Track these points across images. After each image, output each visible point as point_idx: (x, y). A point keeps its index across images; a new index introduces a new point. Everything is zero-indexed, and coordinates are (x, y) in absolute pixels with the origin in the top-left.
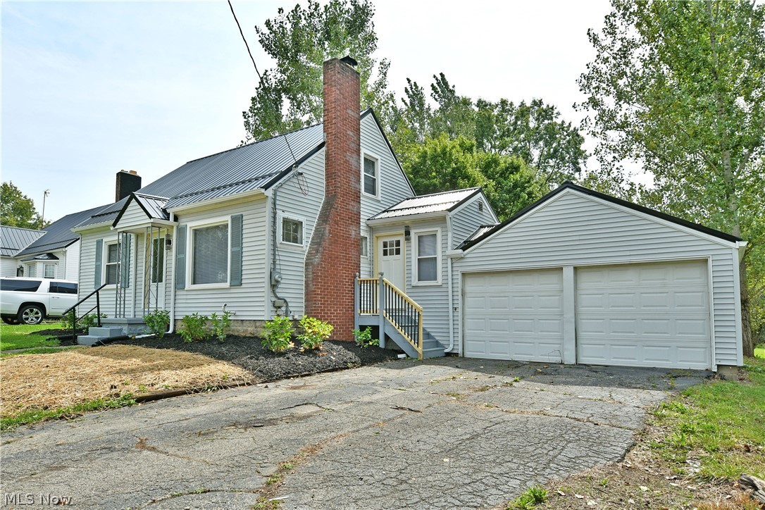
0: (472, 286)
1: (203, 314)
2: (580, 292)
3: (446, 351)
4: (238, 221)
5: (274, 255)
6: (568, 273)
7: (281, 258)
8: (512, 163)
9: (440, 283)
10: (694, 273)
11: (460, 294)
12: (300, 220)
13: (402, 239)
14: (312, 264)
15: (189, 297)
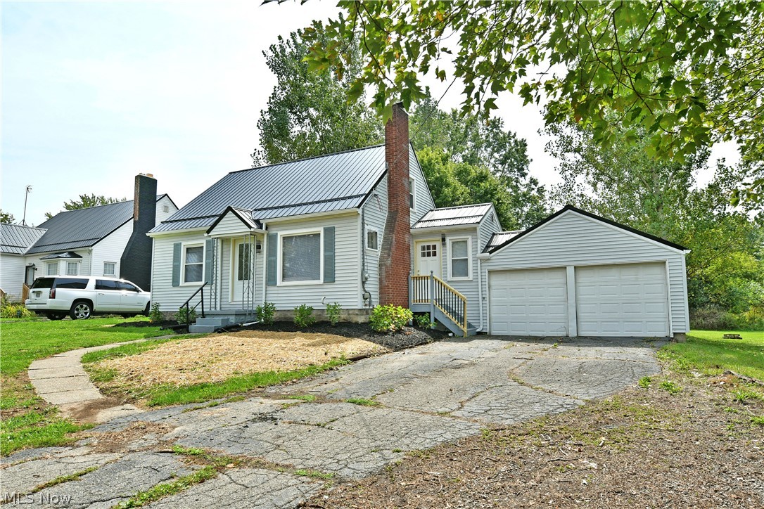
0: (496, 281)
1: (310, 305)
2: (578, 284)
3: (478, 330)
4: (330, 232)
5: (363, 258)
6: (571, 271)
7: (368, 261)
8: (482, 173)
9: (471, 279)
10: (657, 271)
11: (487, 286)
12: (376, 231)
13: (438, 245)
14: (385, 265)
15: (280, 292)
